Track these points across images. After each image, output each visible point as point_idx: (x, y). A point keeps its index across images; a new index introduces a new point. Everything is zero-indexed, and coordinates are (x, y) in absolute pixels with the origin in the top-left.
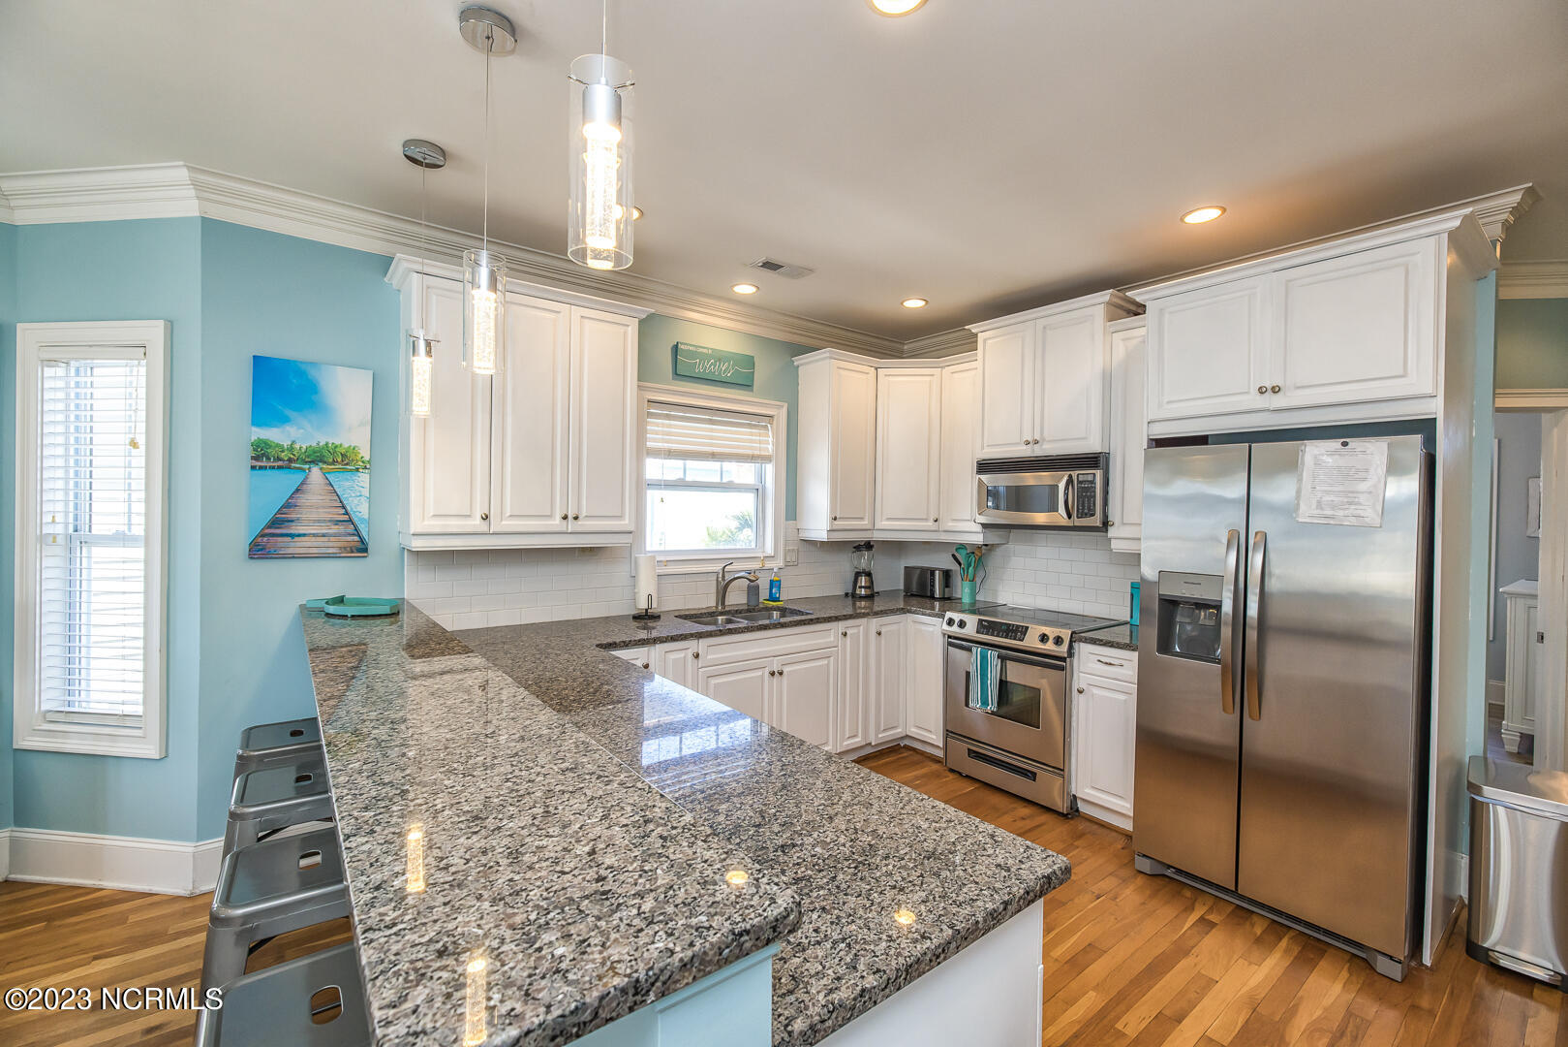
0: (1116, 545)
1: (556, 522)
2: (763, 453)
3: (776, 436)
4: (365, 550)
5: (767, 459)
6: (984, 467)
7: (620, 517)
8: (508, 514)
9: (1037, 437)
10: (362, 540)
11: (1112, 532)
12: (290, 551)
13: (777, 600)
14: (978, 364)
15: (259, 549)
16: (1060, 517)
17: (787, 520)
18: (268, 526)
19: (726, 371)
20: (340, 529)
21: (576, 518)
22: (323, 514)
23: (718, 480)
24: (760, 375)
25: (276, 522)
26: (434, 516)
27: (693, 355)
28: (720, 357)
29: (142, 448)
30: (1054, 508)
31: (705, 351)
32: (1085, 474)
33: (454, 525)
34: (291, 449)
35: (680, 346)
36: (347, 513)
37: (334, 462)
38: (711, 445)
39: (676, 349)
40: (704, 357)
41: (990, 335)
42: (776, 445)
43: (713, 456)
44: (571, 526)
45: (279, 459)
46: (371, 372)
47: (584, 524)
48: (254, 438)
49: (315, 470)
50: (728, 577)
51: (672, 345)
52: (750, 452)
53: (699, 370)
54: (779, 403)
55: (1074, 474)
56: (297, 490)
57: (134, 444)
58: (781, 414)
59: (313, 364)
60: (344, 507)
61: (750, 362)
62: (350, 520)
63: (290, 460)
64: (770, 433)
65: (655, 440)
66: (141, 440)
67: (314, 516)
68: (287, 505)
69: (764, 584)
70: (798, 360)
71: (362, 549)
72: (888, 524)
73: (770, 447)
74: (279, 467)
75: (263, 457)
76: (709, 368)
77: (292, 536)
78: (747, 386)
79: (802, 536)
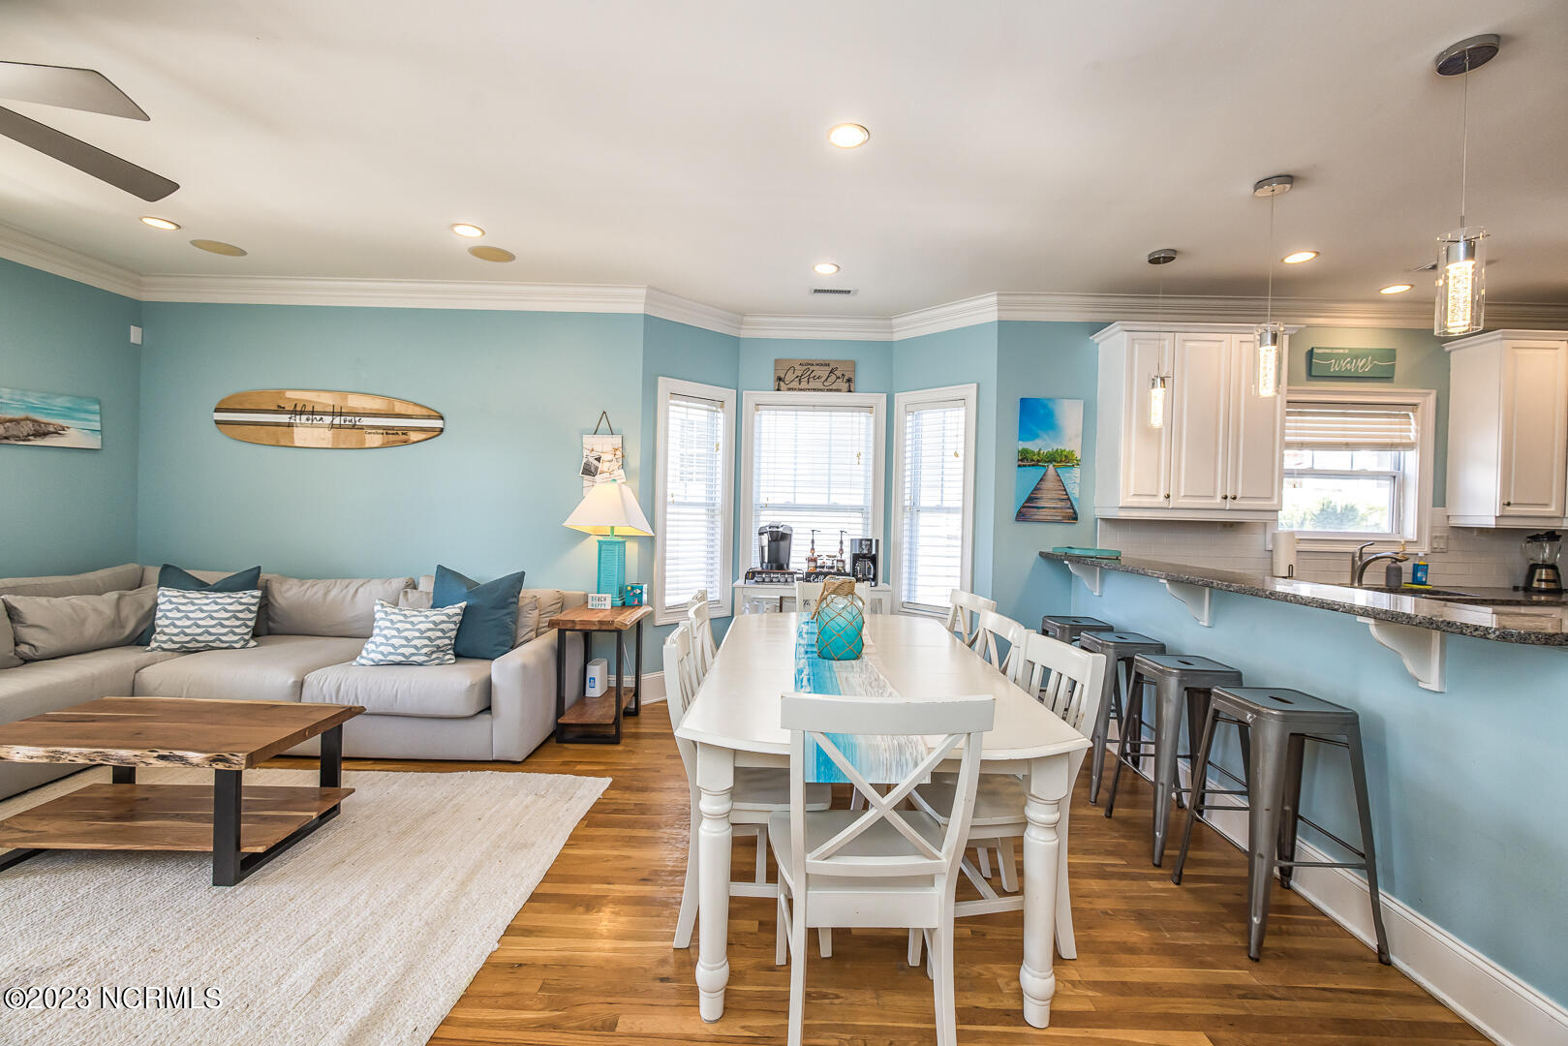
1: (1218, 501)
2: (1404, 441)
3: (1422, 423)
4: (1076, 519)
5: (1410, 446)
7: (1270, 498)
8: (1182, 494)
10: (1075, 512)
12: (1036, 517)
13: (1424, 584)
15: (1021, 516)
17: (1434, 506)
18: (1026, 502)
19: (1363, 366)
20: (1062, 504)
21: (1235, 498)
22: (1054, 495)
23: (1349, 468)
24: (1401, 366)
25: (1030, 499)
26: (1134, 495)
27: (1327, 356)
28: (1356, 355)
29: (961, 458)
31: (1341, 351)
33: (1146, 502)
34: (1039, 453)
35: (1315, 351)
36: (1067, 494)
37: (1061, 461)
38: (1344, 436)
39: (1311, 353)
40: (1339, 357)
42: (1422, 431)
43: (1348, 446)
44: (1229, 504)
45: (1033, 460)
46: (1082, 402)
47: (1240, 504)
48: (1020, 448)
49: (1051, 466)
50: (1366, 558)
51: (1306, 350)
52: (1388, 441)
53: (1334, 369)
54: (1425, 391)
56: (1041, 480)
57: (956, 455)
58: (1430, 402)
59: (1049, 399)
60: (1065, 490)
61: (1391, 354)
62: (1069, 499)
63: (1038, 461)
64: (1412, 421)
65: (1289, 435)
66: (961, 452)
67: (1049, 496)
68: (1036, 489)
69: (1407, 567)
70: (1450, 346)
71: (1074, 517)
73: (1414, 434)
74: (1033, 465)
75: (1025, 459)
76: (1346, 366)
77: (1038, 508)
78: (1387, 378)
79: (1454, 522)
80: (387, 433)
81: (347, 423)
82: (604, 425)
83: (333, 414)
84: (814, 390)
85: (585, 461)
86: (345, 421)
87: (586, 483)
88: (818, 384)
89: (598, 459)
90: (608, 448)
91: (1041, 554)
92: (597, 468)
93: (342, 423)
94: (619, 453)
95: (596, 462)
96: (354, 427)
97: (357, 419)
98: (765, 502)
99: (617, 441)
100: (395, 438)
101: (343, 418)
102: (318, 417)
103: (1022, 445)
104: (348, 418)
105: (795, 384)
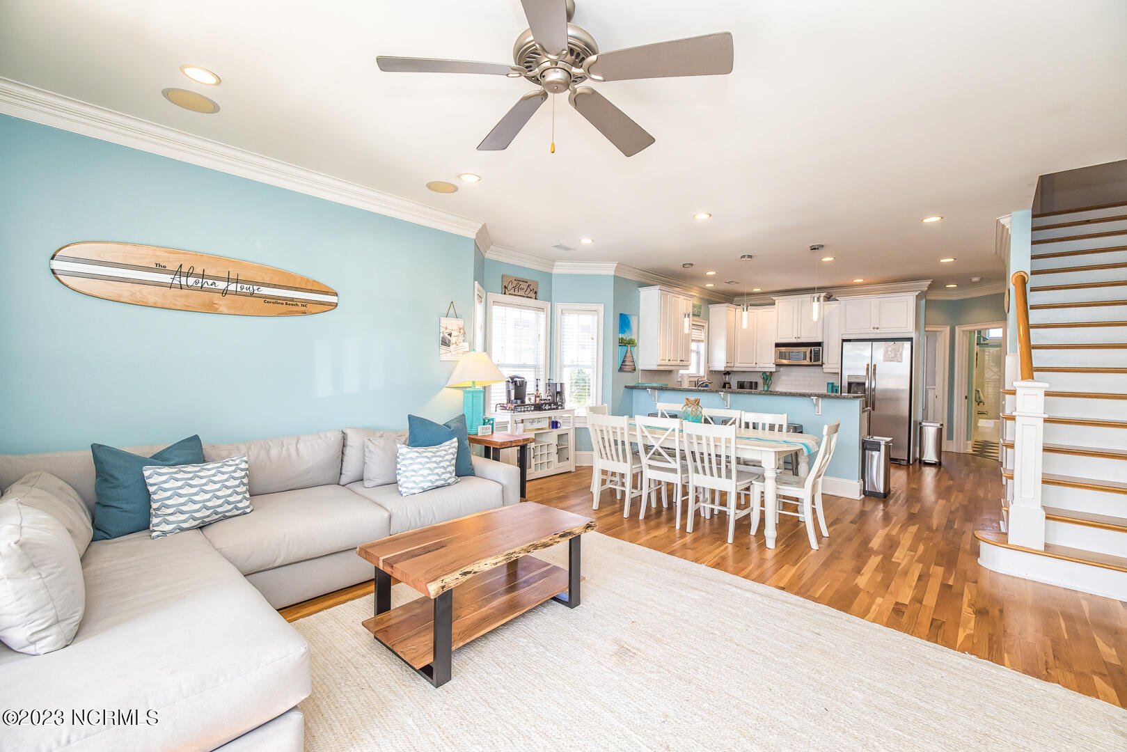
0: (825, 370)
1: (679, 362)
3: (705, 333)
4: (635, 370)
5: (702, 341)
6: (777, 345)
8: (672, 359)
9: (799, 336)
10: (635, 367)
11: (824, 366)
12: (625, 370)
14: (775, 310)
15: (621, 370)
16: (807, 362)
17: (707, 363)
18: (622, 363)
19: (695, 311)
20: (632, 363)
21: (682, 361)
22: (630, 359)
24: (702, 312)
25: (623, 361)
29: (595, 340)
30: (805, 359)
32: (817, 348)
33: (664, 363)
34: (625, 340)
36: (633, 359)
37: (632, 344)
41: (780, 302)
42: (706, 336)
45: (624, 343)
46: (636, 318)
49: (629, 346)
52: (700, 339)
54: (705, 321)
55: (813, 348)
56: (626, 352)
57: (593, 339)
58: (705, 325)
59: (629, 315)
60: (633, 357)
61: (700, 307)
62: (633, 361)
63: (626, 343)
64: (702, 332)
66: (595, 338)
67: (628, 360)
68: (625, 356)
70: (710, 306)
72: (739, 365)
73: (703, 337)
74: (624, 345)
75: (621, 342)
77: (625, 365)
78: (699, 316)
79: (711, 369)
80: (286, 304)
81: (244, 290)
82: (452, 311)
83: (228, 280)
84: (521, 296)
85: (442, 335)
86: (242, 289)
87: (442, 351)
88: (521, 293)
89: (450, 335)
90: (456, 327)
91: (626, 387)
92: (450, 341)
93: (239, 289)
94: (462, 331)
95: (449, 337)
96: (252, 295)
97: (256, 288)
98: (497, 363)
99: (460, 322)
100: (294, 308)
101: (239, 285)
102: (210, 282)
103: (621, 336)
104: (245, 286)
105: (512, 292)
